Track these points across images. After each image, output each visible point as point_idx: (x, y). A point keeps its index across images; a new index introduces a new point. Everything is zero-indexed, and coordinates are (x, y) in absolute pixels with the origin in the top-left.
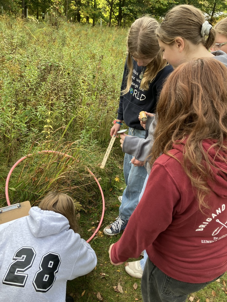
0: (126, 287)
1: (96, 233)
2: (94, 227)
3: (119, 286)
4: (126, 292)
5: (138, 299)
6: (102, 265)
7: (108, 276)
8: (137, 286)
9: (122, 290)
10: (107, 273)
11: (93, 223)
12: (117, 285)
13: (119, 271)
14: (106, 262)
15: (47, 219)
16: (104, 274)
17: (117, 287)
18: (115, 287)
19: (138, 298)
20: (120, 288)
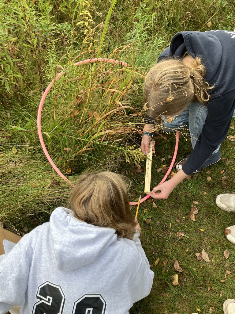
0: (212, 254)
1: (168, 175)
2: (164, 166)
3: (203, 252)
4: (213, 261)
5: (230, 273)
6: (178, 221)
7: (188, 237)
8: (229, 254)
9: (207, 257)
10: (185, 232)
11: (163, 159)
12: (200, 251)
13: (202, 230)
14: (184, 218)
15: (71, 248)
16: (183, 235)
17: (201, 254)
18: (198, 254)
19: (231, 271)
20: (205, 255)
